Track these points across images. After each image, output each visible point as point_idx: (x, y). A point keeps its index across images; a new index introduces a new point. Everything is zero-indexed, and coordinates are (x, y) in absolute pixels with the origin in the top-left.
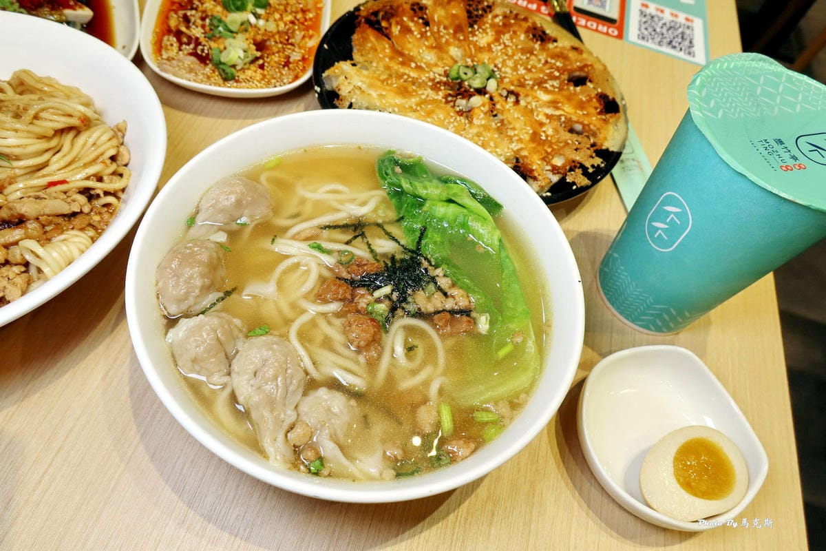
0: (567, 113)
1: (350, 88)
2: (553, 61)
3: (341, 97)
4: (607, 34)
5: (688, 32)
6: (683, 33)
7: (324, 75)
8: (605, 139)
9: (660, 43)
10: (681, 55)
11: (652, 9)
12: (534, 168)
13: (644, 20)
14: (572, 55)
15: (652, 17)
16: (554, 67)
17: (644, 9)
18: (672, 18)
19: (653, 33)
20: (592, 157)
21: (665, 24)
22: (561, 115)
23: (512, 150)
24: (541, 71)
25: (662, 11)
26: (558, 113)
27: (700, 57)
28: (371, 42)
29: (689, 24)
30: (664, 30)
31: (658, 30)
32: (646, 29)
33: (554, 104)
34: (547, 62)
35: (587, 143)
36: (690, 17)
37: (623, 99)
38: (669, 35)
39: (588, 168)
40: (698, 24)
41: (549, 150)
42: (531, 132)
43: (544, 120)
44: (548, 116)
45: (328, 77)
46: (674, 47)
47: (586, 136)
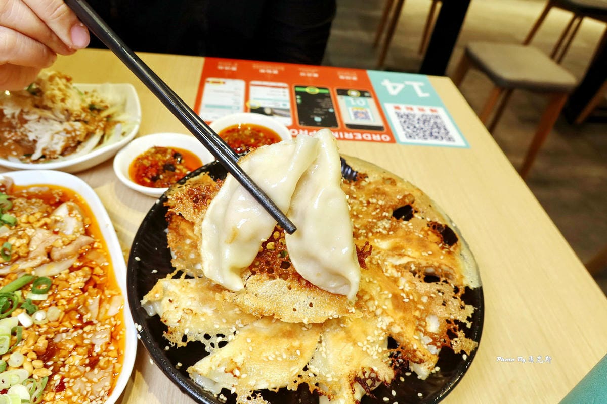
0: (414, 258)
1: (179, 315)
2: (374, 201)
3: (169, 329)
4: (382, 141)
5: (438, 121)
6: (435, 123)
7: (143, 302)
8: (462, 277)
9: (425, 137)
10: (444, 142)
11: (403, 110)
12: (415, 348)
13: (403, 120)
14: (388, 188)
15: (407, 116)
16: (378, 206)
17: (398, 111)
18: (422, 113)
19: (415, 130)
20: (463, 307)
21: (419, 119)
22: (408, 263)
23: (382, 329)
24: (368, 214)
25: (411, 109)
26: (404, 260)
27: (459, 142)
28: (189, 237)
29: (435, 114)
30: (422, 125)
31: (417, 126)
32: (408, 128)
33: (397, 250)
34: (368, 203)
35: (448, 289)
36: (434, 108)
37: (451, 221)
38: (427, 127)
39: (465, 324)
40: (441, 112)
41: (417, 313)
42: (390, 296)
43: (396, 274)
44: (397, 267)
45: (149, 302)
46: (436, 138)
47: (444, 281)
